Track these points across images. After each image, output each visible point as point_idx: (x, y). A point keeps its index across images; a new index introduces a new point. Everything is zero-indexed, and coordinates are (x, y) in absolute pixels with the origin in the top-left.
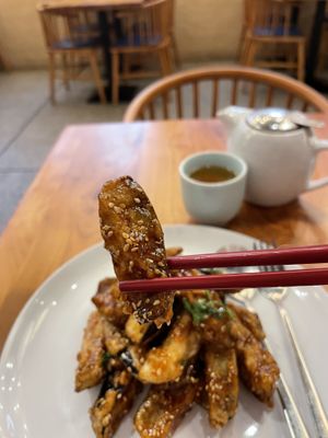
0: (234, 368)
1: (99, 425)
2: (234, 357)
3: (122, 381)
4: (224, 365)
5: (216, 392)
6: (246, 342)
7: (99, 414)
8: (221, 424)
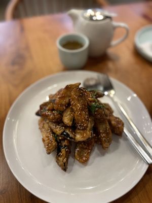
0: (108, 127)
1: (62, 163)
2: (107, 122)
3: (66, 144)
4: (104, 126)
5: (104, 137)
6: (110, 116)
7: (61, 159)
8: (107, 147)
